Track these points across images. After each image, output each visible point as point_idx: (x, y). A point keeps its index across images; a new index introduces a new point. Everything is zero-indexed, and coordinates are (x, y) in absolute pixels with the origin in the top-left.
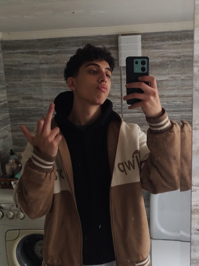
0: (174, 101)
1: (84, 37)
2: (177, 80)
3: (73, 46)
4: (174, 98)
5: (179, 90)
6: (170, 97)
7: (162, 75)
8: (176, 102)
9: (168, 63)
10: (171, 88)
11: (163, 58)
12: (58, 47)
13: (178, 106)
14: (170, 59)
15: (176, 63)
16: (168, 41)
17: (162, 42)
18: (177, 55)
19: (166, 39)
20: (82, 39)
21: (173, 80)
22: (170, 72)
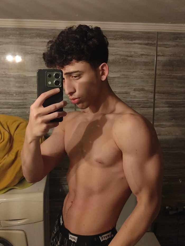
0: (125, 98)
1: (38, 29)
2: (128, 78)
3: (25, 37)
4: (125, 95)
5: (129, 87)
6: (121, 94)
7: (115, 72)
8: (127, 99)
9: (121, 61)
10: (122, 85)
11: (116, 56)
12: (10, 37)
13: (128, 102)
14: (122, 57)
15: (128, 61)
16: (121, 40)
17: (115, 41)
18: (129, 54)
19: (119, 38)
20: (36, 31)
21: (125, 77)
22: (122, 70)
